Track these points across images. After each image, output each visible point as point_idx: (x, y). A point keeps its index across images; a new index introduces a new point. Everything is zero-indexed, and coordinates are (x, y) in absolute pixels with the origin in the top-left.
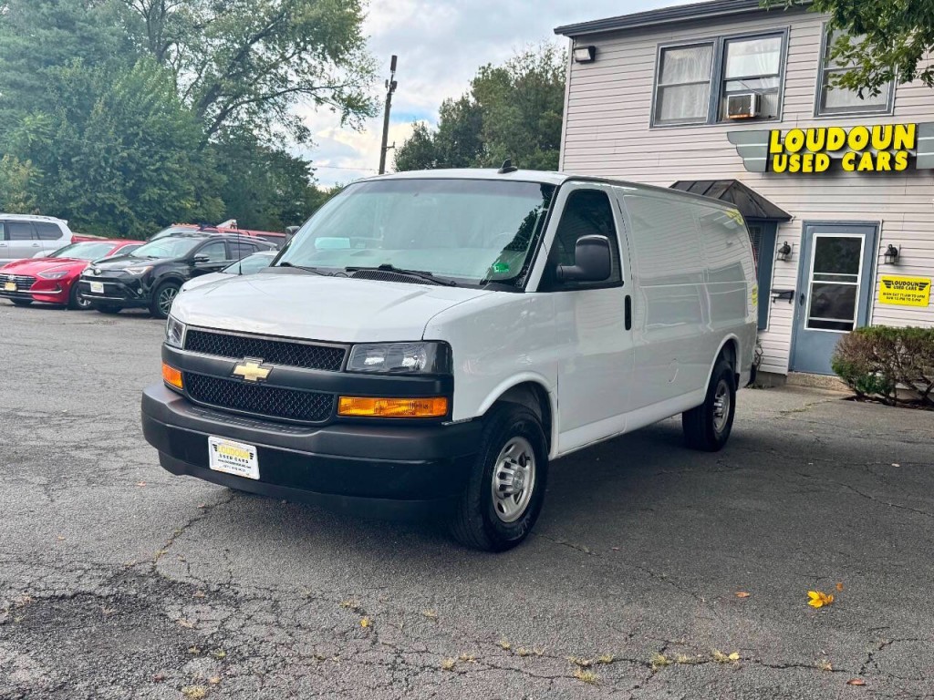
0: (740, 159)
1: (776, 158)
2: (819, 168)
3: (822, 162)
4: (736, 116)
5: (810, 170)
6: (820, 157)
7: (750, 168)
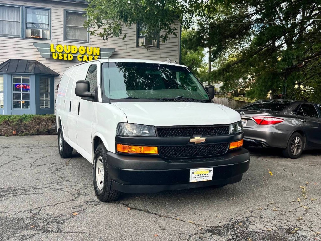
0: (39, 53)
1: (54, 54)
2: (70, 59)
3: (71, 57)
4: (35, 37)
5: (66, 59)
6: (69, 55)
7: (43, 56)
